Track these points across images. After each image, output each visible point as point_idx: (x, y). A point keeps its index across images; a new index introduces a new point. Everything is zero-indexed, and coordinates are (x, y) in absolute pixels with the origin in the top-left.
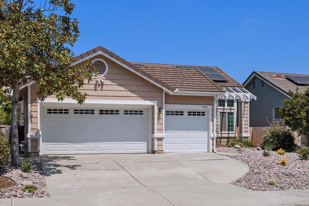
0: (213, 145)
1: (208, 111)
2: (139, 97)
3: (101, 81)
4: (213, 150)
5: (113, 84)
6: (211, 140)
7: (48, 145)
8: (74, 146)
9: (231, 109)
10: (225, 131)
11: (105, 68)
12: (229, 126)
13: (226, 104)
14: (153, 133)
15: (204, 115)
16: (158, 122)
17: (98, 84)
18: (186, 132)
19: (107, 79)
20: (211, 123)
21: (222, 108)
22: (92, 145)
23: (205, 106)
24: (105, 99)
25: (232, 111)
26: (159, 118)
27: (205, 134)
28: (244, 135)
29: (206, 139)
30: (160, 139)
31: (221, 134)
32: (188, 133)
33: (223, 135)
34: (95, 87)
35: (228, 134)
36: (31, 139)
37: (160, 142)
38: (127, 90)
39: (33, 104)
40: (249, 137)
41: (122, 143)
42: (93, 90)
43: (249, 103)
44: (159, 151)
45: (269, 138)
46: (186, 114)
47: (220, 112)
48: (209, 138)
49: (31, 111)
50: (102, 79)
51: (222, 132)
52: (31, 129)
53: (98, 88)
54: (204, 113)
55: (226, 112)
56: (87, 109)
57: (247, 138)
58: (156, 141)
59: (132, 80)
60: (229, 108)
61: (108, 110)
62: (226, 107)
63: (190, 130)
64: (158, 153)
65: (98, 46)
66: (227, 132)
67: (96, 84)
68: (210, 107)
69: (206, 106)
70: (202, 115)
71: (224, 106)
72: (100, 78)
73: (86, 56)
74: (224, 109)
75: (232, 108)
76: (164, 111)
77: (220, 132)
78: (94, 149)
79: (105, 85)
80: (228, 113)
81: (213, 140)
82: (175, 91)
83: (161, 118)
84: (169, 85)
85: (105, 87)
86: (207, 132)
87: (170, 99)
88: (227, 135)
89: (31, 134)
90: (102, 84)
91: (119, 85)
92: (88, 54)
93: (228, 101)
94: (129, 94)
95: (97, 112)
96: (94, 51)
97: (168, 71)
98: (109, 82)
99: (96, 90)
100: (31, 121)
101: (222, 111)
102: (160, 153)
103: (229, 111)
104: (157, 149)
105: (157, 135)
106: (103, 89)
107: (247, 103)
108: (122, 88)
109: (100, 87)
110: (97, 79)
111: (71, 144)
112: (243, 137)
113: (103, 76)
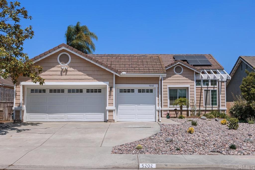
0: (159, 116)
1: (155, 88)
2: (94, 79)
3: (65, 68)
4: (159, 120)
5: (74, 70)
6: (157, 112)
7: (31, 115)
8: (49, 116)
9: (214, 88)
10: (210, 105)
11: (69, 59)
12: (212, 101)
13: (210, 83)
14: (106, 106)
15: (152, 92)
16: (110, 98)
17: (63, 70)
18: (136, 105)
19: (70, 67)
20: (157, 98)
21: (207, 86)
22: (62, 115)
23: (151, 85)
24: (69, 81)
25: (215, 89)
26: (110, 95)
27: (153, 107)
28: (221, 108)
29: (154, 111)
30: (111, 111)
31: (206, 107)
32: (138, 106)
33: (207, 109)
34: (61, 73)
35: (212, 107)
36: (15, 111)
37: (111, 113)
38: (85, 74)
39: (17, 86)
40: (226, 110)
41: (84, 114)
42: (60, 75)
43: (225, 82)
44: (110, 120)
45: (233, 111)
46: (136, 91)
47: (205, 90)
48: (156, 110)
49: (16, 91)
50: (66, 67)
51: (206, 106)
52: (16, 104)
53: (63, 74)
54: (152, 90)
55: (210, 90)
56: (59, 89)
57: (224, 111)
58: (108, 112)
59: (89, 67)
60: (213, 86)
61: (75, 90)
62: (210, 86)
63: (140, 104)
64: (109, 121)
65: (62, 44)
66: (211, 106)
67: (62, 71)
68: (156, 86)
69: (153, 85)
70: (150, 92)
71: (208, 85)
72: (65, 66)
73: (53, 51)
74: (208, 88)
75: (215, 86)
76: (114, 89)
77: (205, 106)
78: (64, 118)
79: (69, 71)
80: (212, 91)
81: (158, 112)
82: (121, 74)
83: (112, 95)
84: (116, 70)
85: (68, 73)
86: (155, 105)
87: (119, 80)
88: (211, 109)
89: (15, 107)
90: (66, 71)
91: (79, 71)
92: (54, 49)
93: (212, 81)
94: (87, 77)
95: (66, 91)
96: (59, 47)
97: (134, 59)
98: (72, 69)
99: (61, 75)
100: (16, 98)
101: (206, 89)
102: (111, 122)
103: (212, 89)
104: (109, 119)
105: (108, 108)
106: (67, 74)
107: (224, 82)
108: (82, 73)
109: (65, 73)
110: (62, 67)
111: (47, 115)
112: (220, 110)
113: (67, 64)
